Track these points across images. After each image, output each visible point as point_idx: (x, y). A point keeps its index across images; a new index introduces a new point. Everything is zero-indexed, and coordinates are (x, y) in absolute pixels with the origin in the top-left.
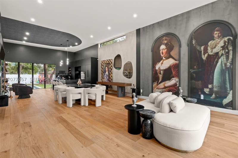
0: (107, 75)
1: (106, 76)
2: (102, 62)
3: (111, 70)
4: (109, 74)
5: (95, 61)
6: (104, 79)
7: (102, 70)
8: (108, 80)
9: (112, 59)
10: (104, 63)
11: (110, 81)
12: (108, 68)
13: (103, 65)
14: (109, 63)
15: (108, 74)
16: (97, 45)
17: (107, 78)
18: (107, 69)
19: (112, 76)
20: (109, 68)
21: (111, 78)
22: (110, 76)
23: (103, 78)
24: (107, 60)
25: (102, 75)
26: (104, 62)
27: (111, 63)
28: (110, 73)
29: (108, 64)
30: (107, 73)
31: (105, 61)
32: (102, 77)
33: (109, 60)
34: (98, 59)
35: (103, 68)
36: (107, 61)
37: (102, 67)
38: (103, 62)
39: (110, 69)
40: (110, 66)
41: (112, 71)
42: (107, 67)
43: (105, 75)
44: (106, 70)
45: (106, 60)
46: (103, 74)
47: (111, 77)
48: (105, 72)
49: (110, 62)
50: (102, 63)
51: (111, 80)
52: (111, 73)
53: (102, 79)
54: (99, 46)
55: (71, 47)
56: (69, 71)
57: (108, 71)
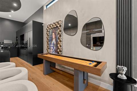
1: (52, 45)
2: (48, 27)
3: (60, 36)
4: (57, 43)
5: (38, 28)
6: (50, 49)
7: (47, 38)
8: (56, 51)
9: (61, 21)
10: (50, 28)
11: (58, 53)
12: (55, 34)
13: (49, 30)
14: (57, 27)
15: (55, 43)
17: (55, 48)
18: (54, 36)
19: (61, 46)
20: (57, 34)
21: (59, 49)
22: (58, 45)
23: (49, 48)
24: (54, 23)
25: (48, 44)
26: (50, 26)
27: (60, 26)
28: (59, 41)
30: (54, 41)
31: (51, 25)
32: (47, 46)
33: (57, 22)
34: (43, 25)
35: (49, 35)
36: (54, 25)
37: (48, 33)
38: (49, 26)
39: (58, 36)
40: (59, 31)
41: (62, 37)
42: (53, 34)
43: (51, 44)
44: (52, 37)
45: (52, 23)
46: (49, 43)
47: (59, 47)
49: (58, 26)
50: (48, 29)
51: (60, 51)
52: (60, 41)
53: (47, 50)
54: (45, 8)
55: (12, 11)
56: (17, 40)
57: (55, 38)
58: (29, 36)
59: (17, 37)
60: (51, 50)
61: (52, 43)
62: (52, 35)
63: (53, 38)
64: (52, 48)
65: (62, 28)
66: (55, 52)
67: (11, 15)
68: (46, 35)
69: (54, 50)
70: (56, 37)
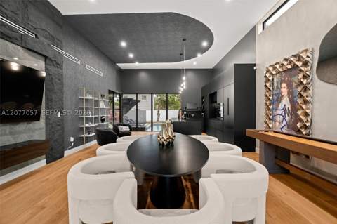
0: (284, 110)
1: (280, 112)
2: (268, 71)
3: (305, 89)
5: (246, 75)
6: (275, 121)
7: (266, 96)
8: (291, 126)
9: (306, 50)
10: (274, 72)
11: (299, 131)
12: (289, 86)
13: (271, 78)
14: (295, 67)
15: (288, 106)
17: (287, 118)
18: (285, 91)
19: (306, 115)
20: (294, 85)
21: (301, 120)
22: (299, 112)
23: (270, 118)
24: (286, 60)
25: (269, 109)
26: (275, 68)
27: (306, 64)
28: (300, 101)
29: (291, 69)
30: (285, 102)
31: (278, 66)
32: (267, 114)
33: (295, 56)
34: (255, 68)
35: (271, 88)
36: (285, 63)
37: (268, 85)
38: (271, 69)
39: (299, 89)
40: (300, 76)
41: (310, 92)
42: (284, 85)
43: (276, 109)
44: (281, 93)
45: (280, 60)
46: (271, 107)
47: (302, 117)
48: (279, 99)
49: (299, 64)
50: (268, 75)
52: (306, 102)
53: (266, 123)
54: (260, 30)
55: (199, 55)
56: (203, 102)
57: (288, 95)
58: (227, 94)
59: (203, 98)
60: (277, 124)
62: (279, 88)
63: (282, 96)
64: (279, 118)
65: (312, 69)
66: (288, 128)
67: (194, 63)
68: (264, 90)
69: (285, 122)
70: (290, 94)
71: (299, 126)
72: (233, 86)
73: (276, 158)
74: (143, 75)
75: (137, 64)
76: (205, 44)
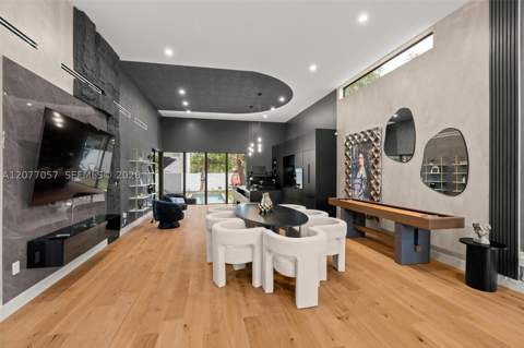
0: (362, 179)
1: (358, 181)
2: (348, 140)
3: (377, 162)
5: (327, 139)
6: (354, 190)
7: (346, 164)
9: (377, 129)
10: (353, 142)
11: (372, 199)
12: (365, 157)
13: (350, 148)
14: (369, 141)
15: (365, 176)
16: (334, 94)
17: (364, 187)
18: (362, 161)
19: (377, 184)
20: (369, 157)
21: (373, 189)
22: (372, 182)
23: (349, 187)
24: (362, 133)
25: (349, 178)
26: (354, 139)
27: (377, 140)
28: (373, 172)
29: (365, 143)
30: (362, 172)
31: (356, 137)
32: (347, 183)
33: (369, 131)
34: (336, 134)
35: (350, 157)
36: (362, 136)
37: (348, 153)
38: (350, 138)
39: (372, 161)
40: (373, 150)
41: (380, 165)
42: (361, 156)
43: (355, 178)
44: (359, 163)
45: (358, 132)
46: (350, 176)
47: (375, 186)
48: (357, 169)
49: (372, 139)
50: (347, 144)
51: (376, 195)
52: (377, 173)
53: (346, 191)
54: (340, 95)
55: (273, 109)
56: (274, 166)
57: (364, 165)
58: (308, 159)
59: (274, 160)
60: (356, 192)
61: (358, 176)
62: (357, 158)
63: (360, 166)
64: (357, 187)
65: (381, 146)
66: (365, 195)
67: (264, 116)
68: (344, 158)
69: (362, 191)
70: (366, 164)
71: (372, 194)
72: (314, 152)
73: (354, 223)
74: (191, 126)
75: (188, 112)
76: (282, 99)
